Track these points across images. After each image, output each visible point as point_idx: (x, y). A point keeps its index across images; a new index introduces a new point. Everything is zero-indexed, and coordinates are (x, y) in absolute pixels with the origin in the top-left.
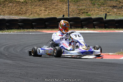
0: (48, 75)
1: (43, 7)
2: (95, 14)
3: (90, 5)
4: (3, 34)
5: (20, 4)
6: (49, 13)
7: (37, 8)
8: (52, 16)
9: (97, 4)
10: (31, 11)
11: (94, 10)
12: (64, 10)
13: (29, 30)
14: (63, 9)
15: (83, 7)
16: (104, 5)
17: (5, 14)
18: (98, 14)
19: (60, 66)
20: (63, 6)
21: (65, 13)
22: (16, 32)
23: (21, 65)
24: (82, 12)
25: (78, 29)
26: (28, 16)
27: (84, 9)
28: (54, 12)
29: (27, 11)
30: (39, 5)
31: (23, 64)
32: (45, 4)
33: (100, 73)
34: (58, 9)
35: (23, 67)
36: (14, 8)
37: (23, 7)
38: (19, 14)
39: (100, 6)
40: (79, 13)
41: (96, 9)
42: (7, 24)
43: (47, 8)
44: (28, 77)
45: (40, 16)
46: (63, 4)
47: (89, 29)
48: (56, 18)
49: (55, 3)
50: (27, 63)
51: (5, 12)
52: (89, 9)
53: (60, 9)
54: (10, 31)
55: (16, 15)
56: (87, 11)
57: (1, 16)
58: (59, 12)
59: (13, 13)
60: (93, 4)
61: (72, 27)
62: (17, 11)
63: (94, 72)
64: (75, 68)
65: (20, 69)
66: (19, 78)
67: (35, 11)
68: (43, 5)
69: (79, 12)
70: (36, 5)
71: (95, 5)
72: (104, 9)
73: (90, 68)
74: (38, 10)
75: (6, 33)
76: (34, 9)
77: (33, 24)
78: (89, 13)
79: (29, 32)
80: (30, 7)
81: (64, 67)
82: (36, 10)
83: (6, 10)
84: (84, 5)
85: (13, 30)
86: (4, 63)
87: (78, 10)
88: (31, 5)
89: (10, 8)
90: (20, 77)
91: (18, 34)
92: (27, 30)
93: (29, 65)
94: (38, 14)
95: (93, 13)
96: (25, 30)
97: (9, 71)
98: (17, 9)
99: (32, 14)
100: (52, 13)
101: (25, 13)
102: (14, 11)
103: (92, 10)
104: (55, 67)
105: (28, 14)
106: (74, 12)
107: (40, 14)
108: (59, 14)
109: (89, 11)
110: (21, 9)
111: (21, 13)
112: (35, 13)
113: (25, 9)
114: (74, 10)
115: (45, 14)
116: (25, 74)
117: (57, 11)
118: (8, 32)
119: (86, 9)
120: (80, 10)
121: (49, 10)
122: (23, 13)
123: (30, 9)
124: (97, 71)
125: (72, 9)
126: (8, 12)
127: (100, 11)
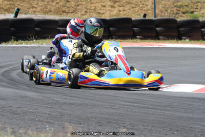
0: (101, 118)
4: (27, 47)
6: (120, 11)
7: (97, 2)
10: (86, 8)
12: (149, 7)
14: (147, 5)
15: (184, 2)
17: (35, 12)
19: (127, 103)
21: (150, 12)
23: (53, 100)
25: (172, 41)
27: (187, 6)
28: (129, 9)
29: (79, 8)
33: (202, 117)
34: (137, 5)
35: (56, 104)
38: (63, 12)
40: (177, 13)
42: (37, 29)
43: (115, 2)
44: (62, 121)
45: (103, 17)
50: (66, 97)
51: (35, 8)
52: (197, 6)
53: (141, 6)
54: (41, 41)
55: (57, 14)
56: (192, 10)
57: (27, 15)
58: (138, 11)
59: (51, 11)
61: (160, 37)
63: (191, 115)
64: (155, 107)
67: (94, 8)
69: (178, 10)
73: (184, 109)
74: (99, 5)
76: (92, 3)
78: (195, 13)
81: (134, 106)
82: (94, 5)
83: (37, 4)
86: (21, 97)
87: (175, 6)
90: (48, 120)
93: (68, 101)
94: (99, 13)
95: (203, 13)
97: (27, 109)
98: (58, 3)
99: (88, 14)
100: (125, 12)
101: (75, 11)
102: (53, 6)
103: (201, 8)
104: (117, 105)
105: (79, 13)
106: (167, 11)
107: (103, 13)
108: (138, 13)
109: (197, 8)
110: (66, 4)
111: (67, 10)
112: (93, 11)
113: (75, 3)
114: (167, 6)
115: (112, 13)
116: (57, 116)
117: (135, 7)
118: (38, 43)
119: (190, 6)
120: (180, 8)
121: (120, 7)
122: (70, 12)
123: (84, 3)
124: (197, 115)
125: (163, 6)
126: (43, 7)
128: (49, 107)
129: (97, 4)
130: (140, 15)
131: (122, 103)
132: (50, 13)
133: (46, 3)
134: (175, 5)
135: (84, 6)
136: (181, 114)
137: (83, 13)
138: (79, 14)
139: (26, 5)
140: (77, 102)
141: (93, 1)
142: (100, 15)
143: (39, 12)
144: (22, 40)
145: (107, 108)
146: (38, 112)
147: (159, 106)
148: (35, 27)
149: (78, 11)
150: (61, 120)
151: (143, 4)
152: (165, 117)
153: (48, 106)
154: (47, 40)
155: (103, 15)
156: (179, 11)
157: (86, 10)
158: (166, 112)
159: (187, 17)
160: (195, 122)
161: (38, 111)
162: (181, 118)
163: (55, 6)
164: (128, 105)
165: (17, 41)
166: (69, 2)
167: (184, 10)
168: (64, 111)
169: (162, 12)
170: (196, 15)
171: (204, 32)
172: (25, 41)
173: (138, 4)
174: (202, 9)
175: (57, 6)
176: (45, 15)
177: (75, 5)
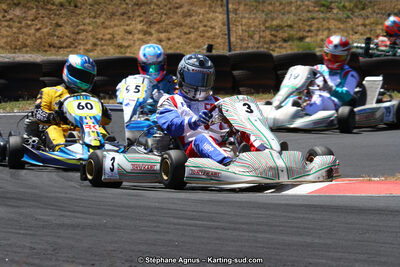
0: (133, 251)
1: (139, 19)
3: (311, 8)
5: (50, 10)
6: (161, 41)
7: (115, 26)
9: (338, 7)
10: (94, 37)
11: (329, 29)
12: (217, 31)
14: (213, 28)
15: (285, 18)
16: (363, 9)
19: (182, 221)
20: (211, 15)
21: (219, 40)
23: (36, 219)
25: (265, 96)
27: (290, 26)
28: (179, 37)
29: (80, 37)
30: (123, 14)
31: (46, 218)
32: (143, 9)
33: (329, 242)
34: (193, 28)
35: (43, 227)
36: (30, 26)
37: (62, 21)
39: (349, 14)
40: (272, 42)
41: (333, 24)
43: (151, 23)
44: (57, 260)
45: (127, 54)
46: (210, 7)
49: (181, 6)
50: (63, 213)
52: (311, 26)
53: (201, 29)
54: (8, 105)
55: (38, 51)
56: (301, 34)
58: (196, 39)
59: (26, 46)
60: (323, 5)
61: (241, 89)
62: (40, 38)
63: (308, 240)
64: (238, 226)
66: (25, 263)
67: (108, 37)
68: (138, 13)
70: (113, 14)
71: (329, 9)
72: (364, 25)
73: (293, 227)
74: (119, 31)
76: (104, 28)
77: (97, 78)
78: (308, 40)
80: (87, 21)
81: (196, 226)
82: (110, 31)
84: (289, 12)
87: (267, 28)
88: (93, 14)
89: (17, 24)
90: (30, 260)
93: (67, 221)
94: (120, 46)
95: (322, 40)
98: (39, 29)
99: (99, 48)
100: (170, 42)
101: (73, 44)
102: (30, 36)
103: (318, 30)
104: (163, 226)
105: (82, 47)
106: (252, 38)
107: (128, 47)
108: (196, 44)
109: (309, 31)
110: (54, 31)
111: (57, 42)
112: (108, 42)
113: (72, 29)
114: (253, 29)
116: (46, 250)
117: (190, 33)
118: (4, 109)
119: (296, 26)
120: (277, 31)
122: (64, 45)
123: (91, 28)
124: (320, 237)
125: (244, 28)
126: (9, 39)
127: (351, 32)
128: (31, 235)
129: (116, 29)
130: (199, 48)
131: (172, 220)
132: (24, 50)
133: (15, 30)
134: (267, 25)
135: (90, 34)
136: (288, 239)
137: (89, 46)
138: (81, 50)
140: (84, 221)
141: (107, 23)
142: (122, 50)
145: (144, 231)
146: (10, 245)
147: (246, 223)
149: (80, 44)
150: (54, 258)
151: (205, 26)
154: (21, 104)
155: (128, 49)
156: (276, 36)
157: (94, 41)
158: (259, 235)
159: (292, 49)
163: (34, 35)
164: (186, 225)
166: (60, 26)
167: (286, 35)
168: (60, 241)
169: (242, 40)
170: (309, 43)
173: (196, 26)
174: (320, 33)
175: (38, 35)
176: (15, 53)
177: (73, 33)
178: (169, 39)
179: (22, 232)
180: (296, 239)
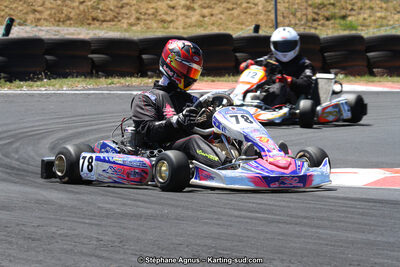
0: (199, 245)
2: (375, 21)
4: (32, 95)
6: (204, 17)
8: (215, 30)
10: (137, 12)
11: (371, 8)
12: (260, 8)
13: (128, 79)
14: (256, 5)
17: (39, 20)
18: (385, 22)
19: (243, 213)
21: (262, 17)
22: (80, 86)
23: (99, 207)
24: (327, 14)
26: (126, 30)
27: (333, 4)
28: (222, 13)
29: (124, 11)
31: (108, 206)
33: (392, 240)
34: (236, 4)
35: (107, 216)
38: (94, 19)
40: (314, 20)
41: (376, 3)
42: (48, 57)
44: (125, 253)
45: (171, 29)
47: (352, 78)
48: (229, 36)
50: (124, 201)
51: (40, 12)
52: (353, 5)
53: (244, 5)
54: (57, 82)
55: (82, 24)
56: (343, 13)
57: (28, 28)
58: (239, 16)
59: (69, 19)
62: (84, 11)
63: (371, 237)
64: (299, 220)
65: (97, 225)
66: (93, 255)
67: (151, 11)
73: (353, 223)
74: (162, 6)
75: (43, 90)
76: (149, 2)
77: (144, 56)
78: (350, 18)
79: (129, 87)
81: (256, 219)
82: (154, 5)
83: (43, 5)
85: (70, 81)
86: (38, 202)
87: (310, 6)
90: (98, 252)
91: (89, 95)
92: (122, 80)
93: (129, 210)
94: (163, 21)
95: (365, 19)
96: (116, 80)
97: (54, 230)
98: (83, 2)
99: (142, 23)
100: (213, 18)
101: (116, 17)
102: (73, 8)
103: (361, 9)
104: (225, 218)
105: (125, 21)
106: (294, 15)
107: (171, 22)
108: (239, 20)
109: (352, 9)
110: (98, 4)
111: (100, 15)
112: (151, 17)
113: (115, 3)
114: (296, 6)
115: (188, 20)
116: (114, 242)
117: (233, 9)
118: (53, 86)
119: (338, 4)
120: (319, 9)
121: (205, 8)
122: (108, 18)
123: (135, 2)
124: (382, 235)
125: (287, 5)
126: (53, 11)
127: (394, 12)
129: (159, 3)
130: (242, 24)
132: (68, 22)
133: (59, 2)
134: (310, 2)
135: (134, 8)
136: (351, 236)
137: (132, 20)
138: (124, 24)
139: (20, 8)
140: (145, 211)
142: (166, 25)
143: (45, 19)
144: (21, 80)
145: (206, 223)
146: (77, 236)
147: (305, 218)
148: (45, 54)
149: (123, 18)
150: (122, 251)
151: (248, 2)
152: (321, 242)
153: (93, 221)
155: (171, 25)
156: (318, 14)
157: (138, 15)
160: (381, 252)
161: (76, 232)
162: (353, 243)
163: (78, 8)
164: (245, 217)
165: (11, 82)
167: (329, 13)
168: (125, 232)
169: (284, 18)
170: (351, 22)
171: (372, 61)
172: (27, 83)
173: (239, 2)
174: (363, 11)
176: (58, 25)
177: (117, 7)
178: (212, 15)
179: (87, 221)
180: (359, 236)
